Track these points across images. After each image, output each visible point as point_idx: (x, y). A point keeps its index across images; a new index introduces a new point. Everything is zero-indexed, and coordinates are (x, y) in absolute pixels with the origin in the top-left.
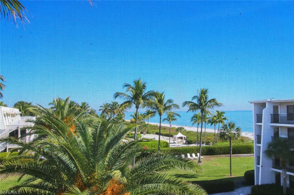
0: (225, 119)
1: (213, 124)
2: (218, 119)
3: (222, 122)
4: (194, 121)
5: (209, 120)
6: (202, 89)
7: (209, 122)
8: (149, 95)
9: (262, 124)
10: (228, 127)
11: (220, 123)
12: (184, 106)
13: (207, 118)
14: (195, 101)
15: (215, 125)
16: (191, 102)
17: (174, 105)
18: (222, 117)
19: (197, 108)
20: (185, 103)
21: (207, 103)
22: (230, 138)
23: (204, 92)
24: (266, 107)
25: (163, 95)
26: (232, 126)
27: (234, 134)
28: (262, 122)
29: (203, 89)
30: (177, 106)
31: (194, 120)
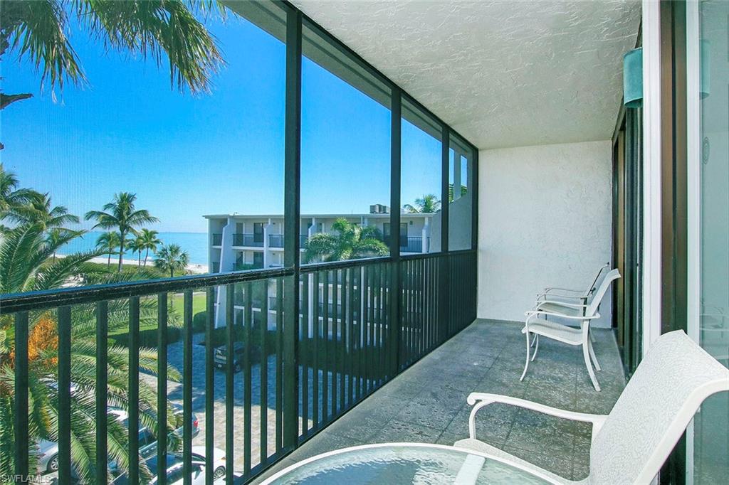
0: (157, 242)
1: (137, 251)
2: (145, 242)
3: (152, 247)
4: (103, 245)
5: (130, 244)
6: (124, 193)
7: (130, 246)
8: (21, 196)
9: (222, 247)
10: (169, 252)
11: (149, 249)
12: (88, 219)
13: (128, 241)
14: (110, 212)
15: (140, 252)
16: (102, 213)
17: (68, 216)
18: (153, 240)
19: (114, 224)
20: (90, 215)
21: (132, 215)
22: (172, 268)
23: (126, 200)
24: (227, 224)
25: (47, 199)
26: (175, 250)
27: (179, 262)
28: (221, 245)
29: (126, 193)
30: (75, 219)
31: (103, 243)
